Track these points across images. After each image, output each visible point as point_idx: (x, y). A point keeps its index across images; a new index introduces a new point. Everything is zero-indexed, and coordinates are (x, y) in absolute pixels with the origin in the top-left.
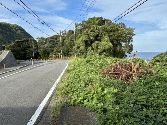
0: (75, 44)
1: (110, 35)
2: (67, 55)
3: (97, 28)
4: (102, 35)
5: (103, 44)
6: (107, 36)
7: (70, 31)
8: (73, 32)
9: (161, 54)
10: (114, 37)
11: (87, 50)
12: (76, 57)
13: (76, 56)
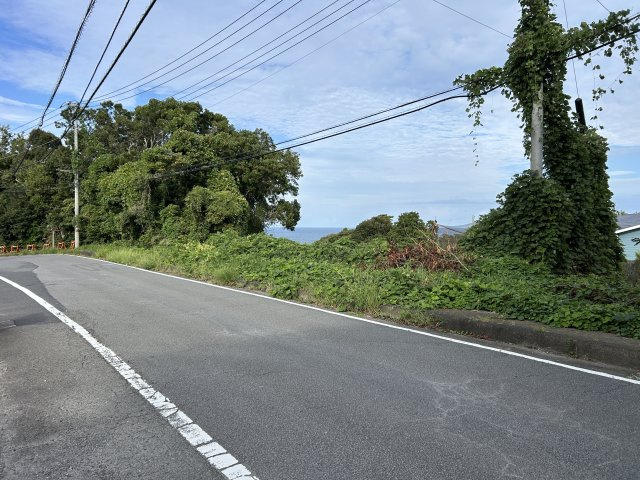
0: (76, 190)
1: (237, 169)
2: (24, 233)
3: (192, 141)
4: (212, 168)
5: (222, 196)
6: (229, 172)
7: (37, 135)
8: (50, 141)
9: (341, 235)
10: (251, 177)
11: (157, 215)
12: (81, 244)
13: (82, 238)
